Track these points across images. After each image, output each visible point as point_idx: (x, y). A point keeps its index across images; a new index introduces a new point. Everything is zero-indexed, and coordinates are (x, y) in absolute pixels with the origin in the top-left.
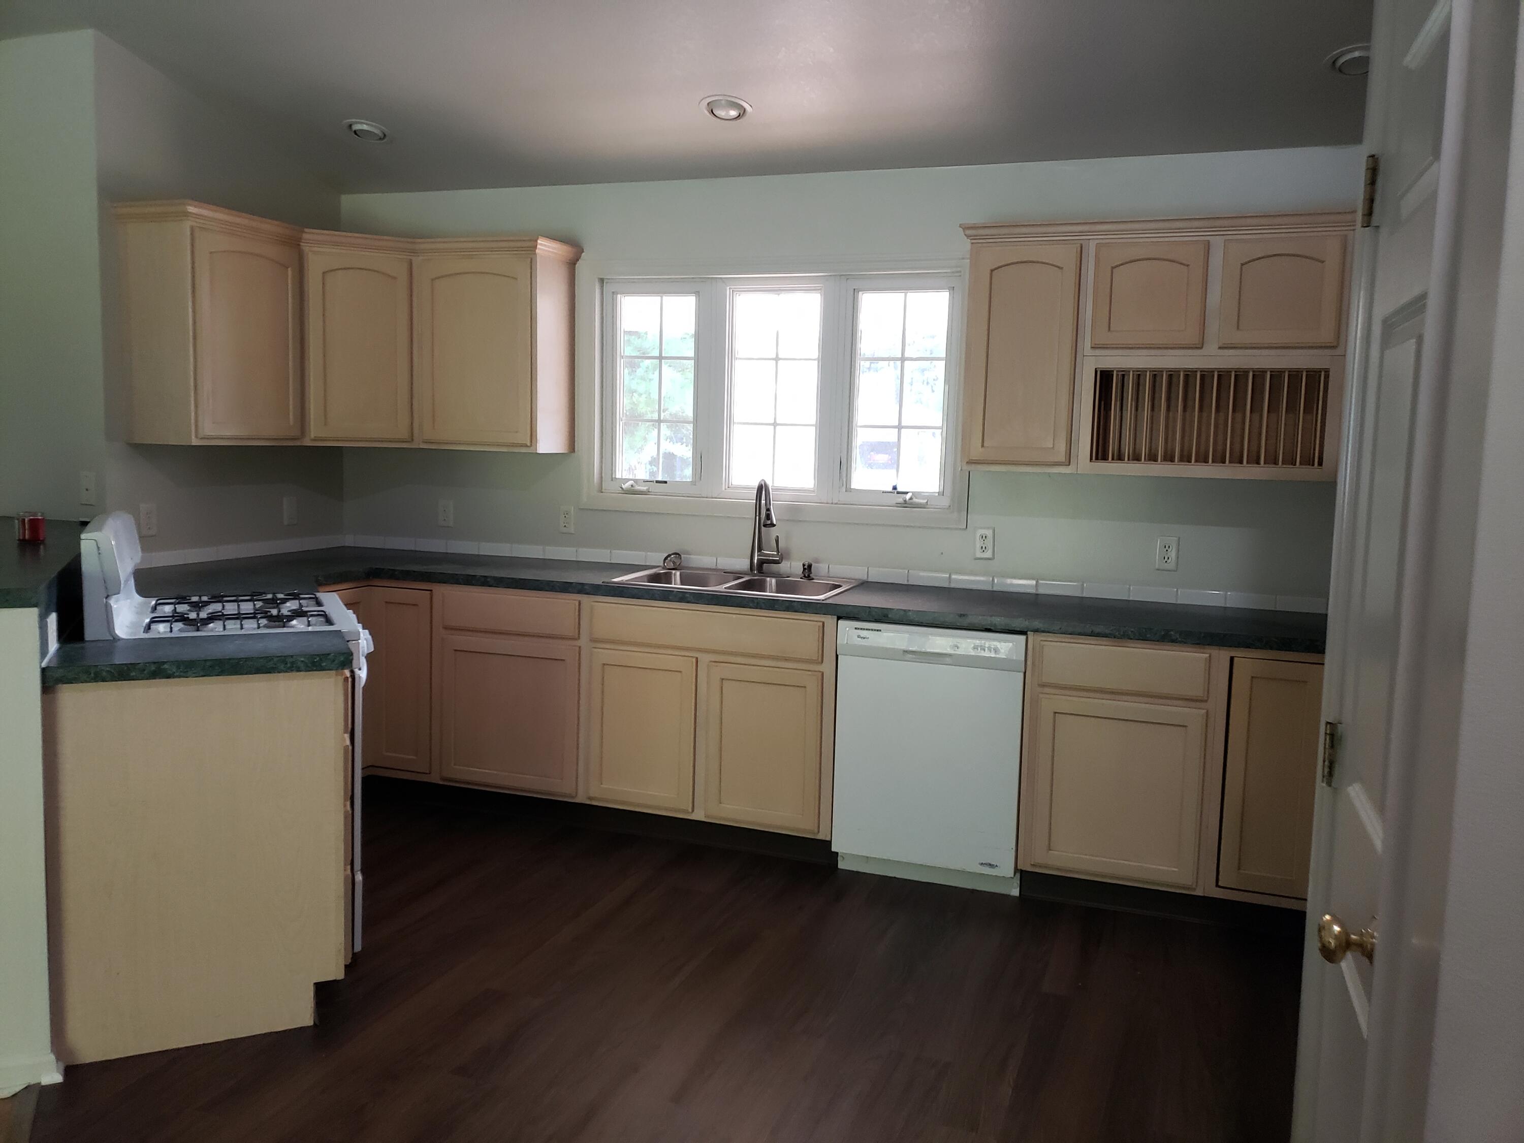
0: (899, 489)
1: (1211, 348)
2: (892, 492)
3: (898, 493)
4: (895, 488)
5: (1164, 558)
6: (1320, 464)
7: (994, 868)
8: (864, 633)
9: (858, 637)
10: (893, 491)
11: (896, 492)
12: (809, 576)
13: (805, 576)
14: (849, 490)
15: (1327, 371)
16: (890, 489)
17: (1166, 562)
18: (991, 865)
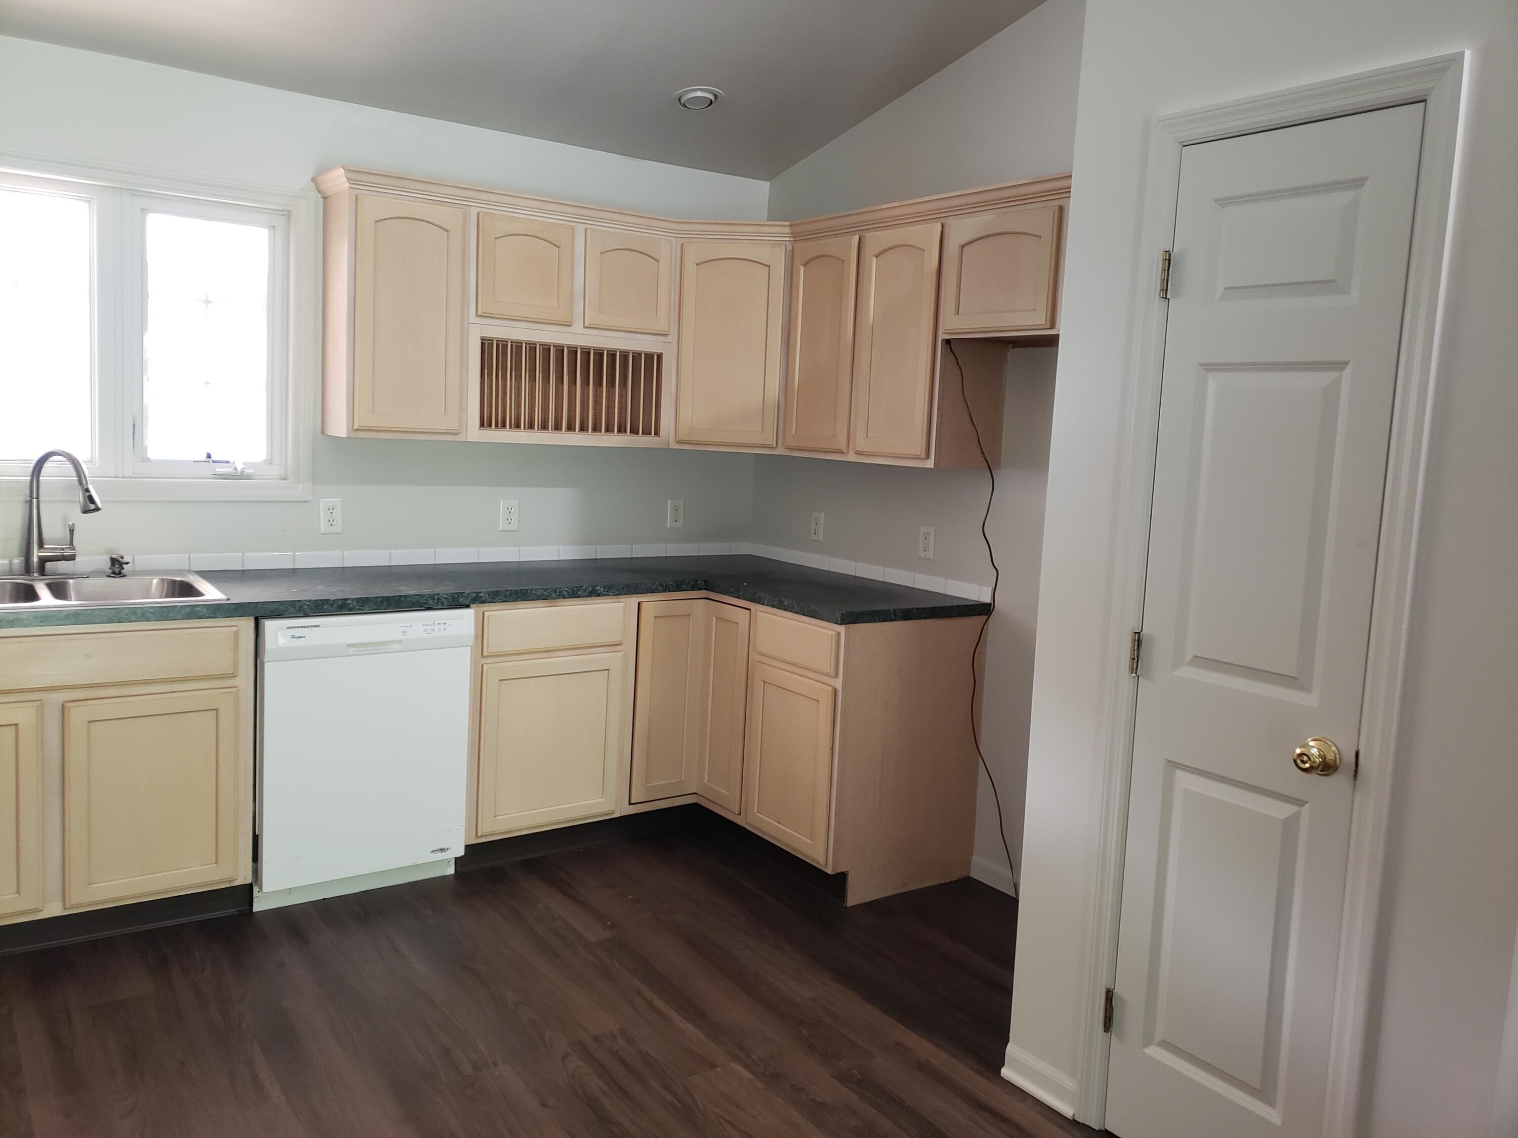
0: (214, 458)
1: (578, 327)
2: (207, 462)
3: (214, 462)
4: (209, 456)
5: (508, 520)
6: (657, 433)
7: (445, 851)
8: (297, 632)
9: (293, 638)
10: (208, 460)
11: (211, 462)
12: (120, 573)
13: (114, 573)
14: (146, 460)
15: (660, 357)
16: (204, 458)
17: (509, 523)
18: (442, 850)
